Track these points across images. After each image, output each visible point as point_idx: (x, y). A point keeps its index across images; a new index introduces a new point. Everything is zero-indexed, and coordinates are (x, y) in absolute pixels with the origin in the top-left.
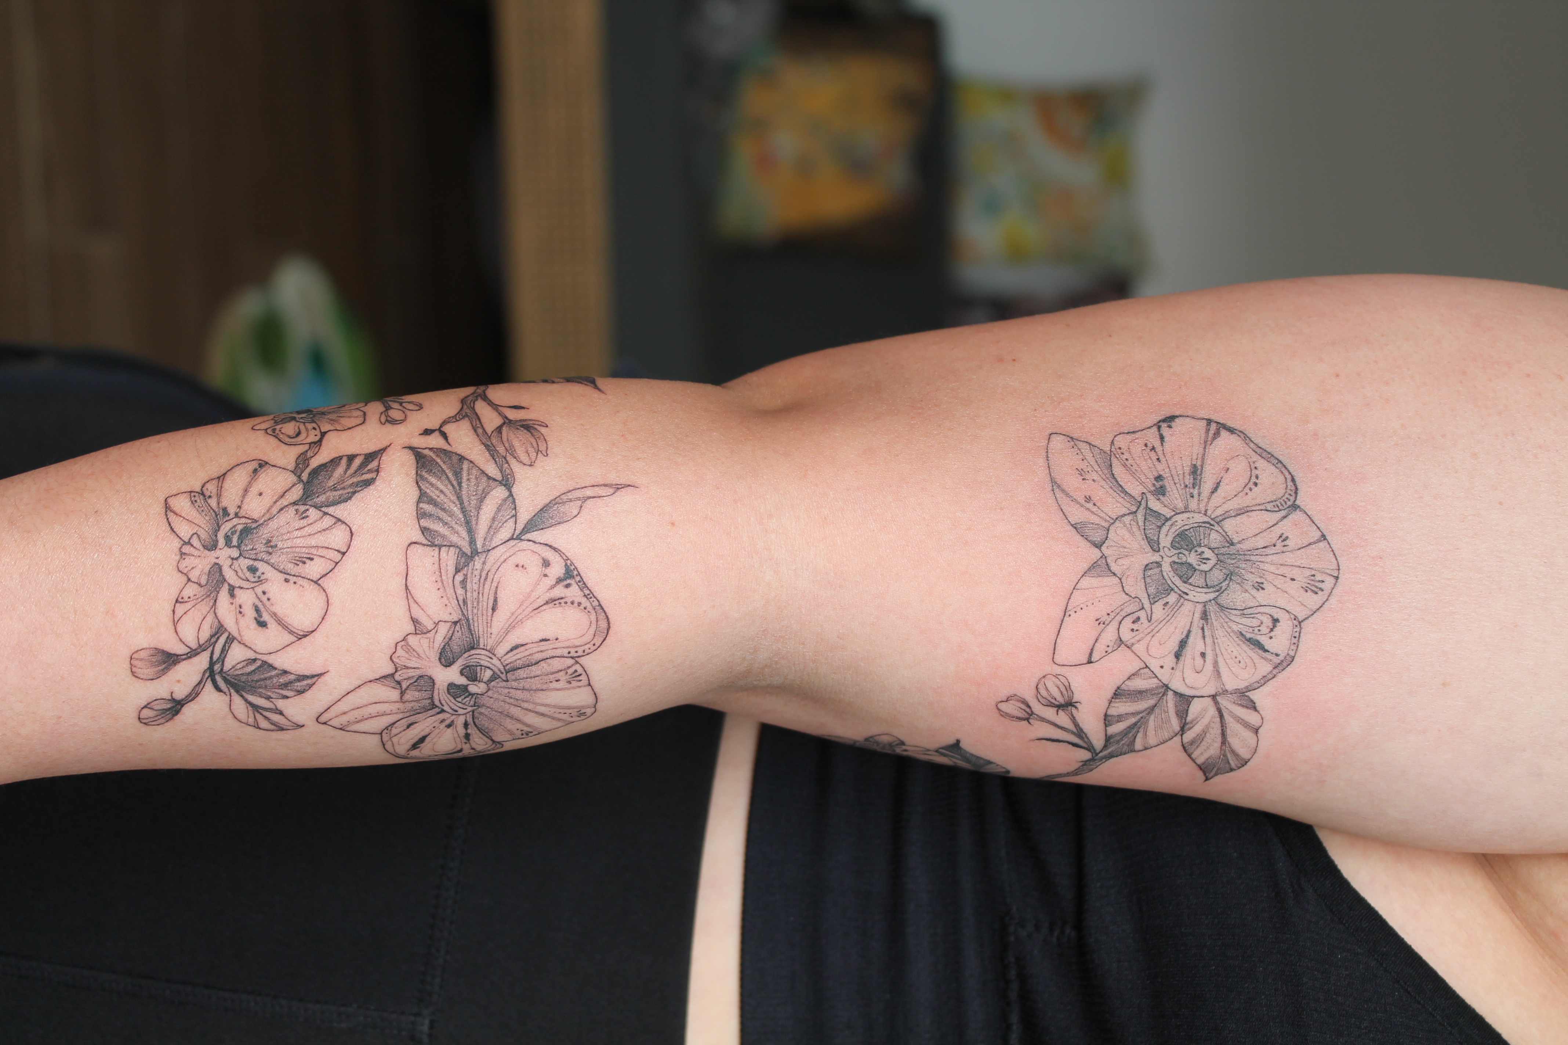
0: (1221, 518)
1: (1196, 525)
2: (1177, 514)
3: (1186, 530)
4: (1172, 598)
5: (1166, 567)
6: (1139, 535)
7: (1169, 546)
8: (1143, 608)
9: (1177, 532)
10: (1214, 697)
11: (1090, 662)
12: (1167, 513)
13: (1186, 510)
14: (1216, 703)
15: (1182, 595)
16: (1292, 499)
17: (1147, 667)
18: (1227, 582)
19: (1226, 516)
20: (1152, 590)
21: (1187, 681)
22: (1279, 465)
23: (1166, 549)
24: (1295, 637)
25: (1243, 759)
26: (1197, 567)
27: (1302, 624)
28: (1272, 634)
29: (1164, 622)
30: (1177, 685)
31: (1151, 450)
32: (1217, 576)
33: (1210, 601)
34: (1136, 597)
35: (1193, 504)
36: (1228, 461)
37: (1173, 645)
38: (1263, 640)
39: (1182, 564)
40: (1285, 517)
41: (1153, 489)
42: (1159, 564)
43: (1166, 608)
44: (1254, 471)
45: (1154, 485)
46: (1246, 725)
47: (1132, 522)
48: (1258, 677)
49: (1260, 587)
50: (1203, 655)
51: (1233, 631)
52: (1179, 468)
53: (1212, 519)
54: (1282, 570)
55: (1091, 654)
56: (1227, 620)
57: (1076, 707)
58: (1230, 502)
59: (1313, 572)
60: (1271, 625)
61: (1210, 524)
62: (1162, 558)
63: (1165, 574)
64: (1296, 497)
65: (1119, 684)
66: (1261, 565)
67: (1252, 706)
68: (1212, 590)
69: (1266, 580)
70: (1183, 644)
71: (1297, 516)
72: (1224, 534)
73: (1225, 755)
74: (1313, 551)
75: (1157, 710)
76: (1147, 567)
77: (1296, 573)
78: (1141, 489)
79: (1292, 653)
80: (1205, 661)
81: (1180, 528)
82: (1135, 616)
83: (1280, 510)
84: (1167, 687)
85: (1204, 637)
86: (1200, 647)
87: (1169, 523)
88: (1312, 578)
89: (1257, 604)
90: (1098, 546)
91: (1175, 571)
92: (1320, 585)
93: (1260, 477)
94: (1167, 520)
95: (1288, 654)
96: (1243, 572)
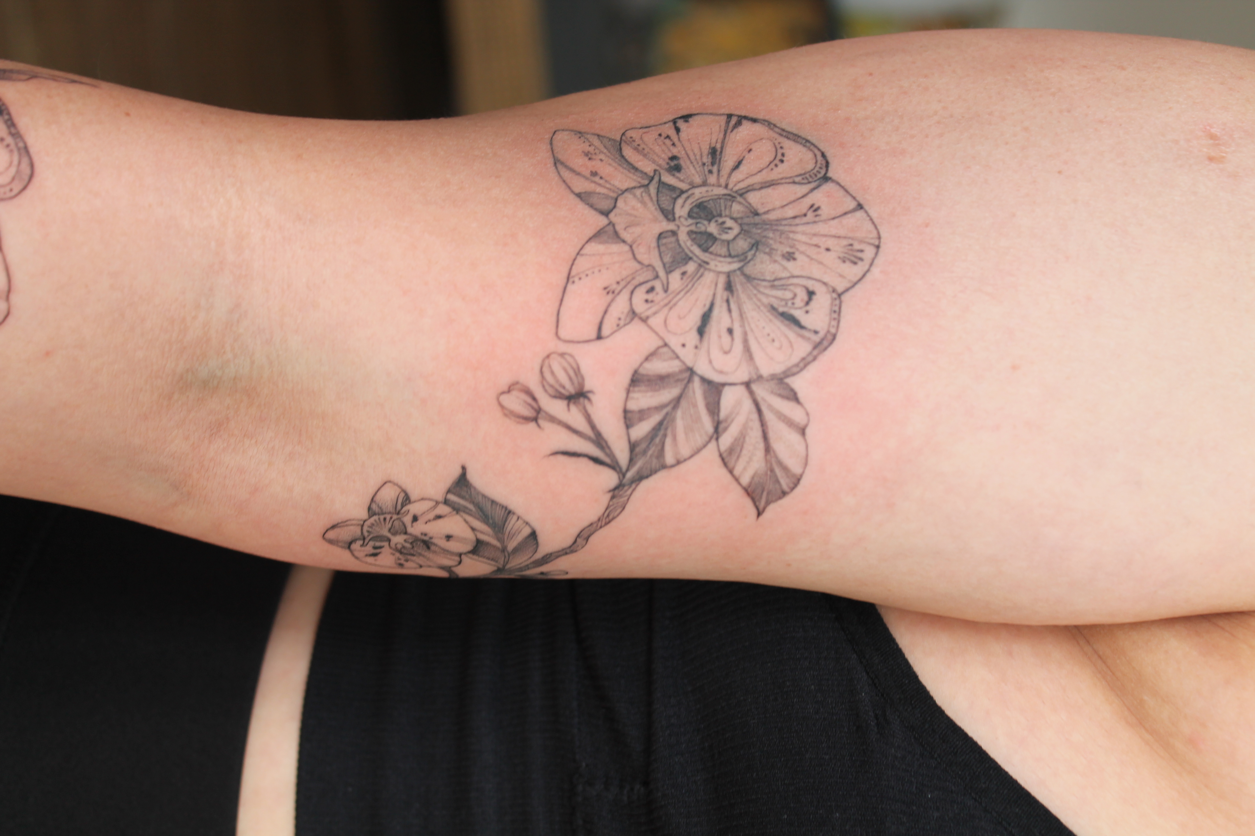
0: (744, 191)
1: (716, 197)
2: (694, 187)
3: (706, 202)
4: (691, 267)
5: (683, 236)
6: (652, 207)
7: (686, 216)
8: (657, 277)
9: (694, 204)
10: (747, 385)
11: (599, 337)
12: (683, 186)
13: (704, 184)
14: (751, 393)
15: (702, 264)
16: (823, 172)
17: (666, 345)
18: (753, 252)
19: (750, 189)
20: (667, 259)
21: (715, 363)
22: (808, 144)
23: (682, 220)
24: (835, 312)
25: (794, 475)
26: (718, 236)
27: (843, 297)
28: (808, 308)
29: (682, 293)
30: (703, 368)
31: (665, 138)
32: (742, 244)
33: (735, 271)
34: (649, 266)
35: (712, 179)
36: (751, 144)
37: (694, 319)
38: (798, 314)
39: (701, 233)
40: (814, 189)
41: (666, 166)
42: (674, 233)
43: (685, 278)
44: (780, 152)
45: (668, 163)
46: (790, 423)
47: (644, 194)
48: (795, 359)
49: (790, 257)
50: (730, 331)
51: (763, 304)
52: (697, 151)
53: (733, 192)
54: (815, 240)
55: (600, 329)
56: (755, 292)
57: (589, 399)
58: (755, 177)
59: (850, 242)
60: (806, 298)
61: (731, 197)
62: (678, 227)
63: (682, 243)
64: (827, 170)
65: (635, 366)
66: (791, 235)
67: (793, 397)
68: (735, 259)
69: (797, 250)
70: (706, 318)
71: (828, 187)
72: (749, 206)
73: (772, 470)
74: (850, 220)
75: (684, 403)
76: (660, 236)
77: (830, 243)
78: (654, 167)
79: (833, 330)
80: (733, 339)
81: (698, 200)
82: (648, 286)
83: (809, 182)
84: (691, 371)
85: (730, 310)
86: (726, 322)
87: (684, 196)
88: (850, 247)
89: (788, 275)
90: (606, 213)
91: (693, 240)
92: (859, 255)
93: (786, 155)
94: (682, 192)
95: (828, 332)
96: (771, 242)
